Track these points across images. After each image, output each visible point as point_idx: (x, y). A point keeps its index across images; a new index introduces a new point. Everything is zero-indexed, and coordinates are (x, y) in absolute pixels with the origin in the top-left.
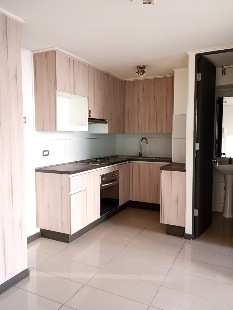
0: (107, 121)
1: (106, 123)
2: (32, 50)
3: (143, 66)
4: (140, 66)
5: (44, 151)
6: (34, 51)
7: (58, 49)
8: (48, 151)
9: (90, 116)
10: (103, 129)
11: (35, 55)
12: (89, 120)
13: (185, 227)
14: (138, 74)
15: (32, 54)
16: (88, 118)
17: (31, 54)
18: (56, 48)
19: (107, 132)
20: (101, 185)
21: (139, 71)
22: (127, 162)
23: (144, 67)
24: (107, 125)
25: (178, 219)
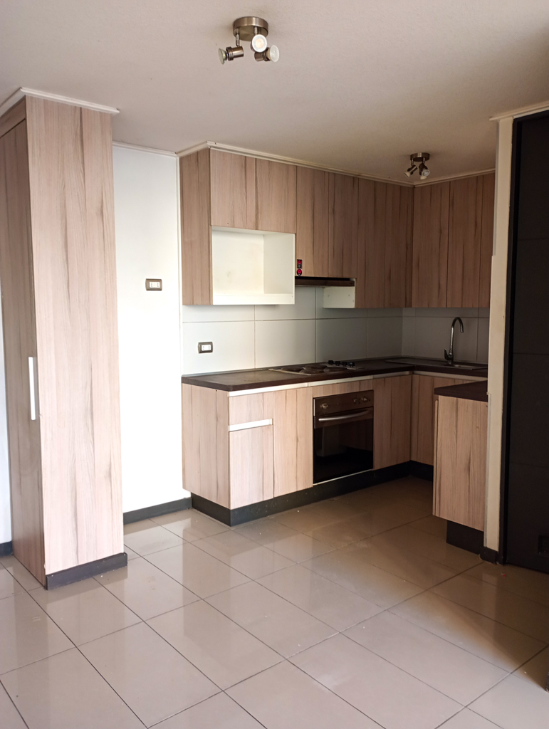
0: (355, 280)
1: (352, 284)
2: (176, 151)
3: (423, 154)
4: (416, 154)
5: (201, 344)
6: (180, 152)
7: (215, 145)
8: (210, 343)
9: (299, 272)
10: (345, 298)
11: (181, 159)
12: (299, 280)
13: (483, 533)
14: (412, 173)
15: (178, 158)
16: (296, 277)
17: (175, 158)
18: (210, 144)
19: (352, 305)
20: (315, 419)
21: (415, 166)
22: (407, 373)
23: (427, 156)
24: (353, 289)
25: (469, 512)
